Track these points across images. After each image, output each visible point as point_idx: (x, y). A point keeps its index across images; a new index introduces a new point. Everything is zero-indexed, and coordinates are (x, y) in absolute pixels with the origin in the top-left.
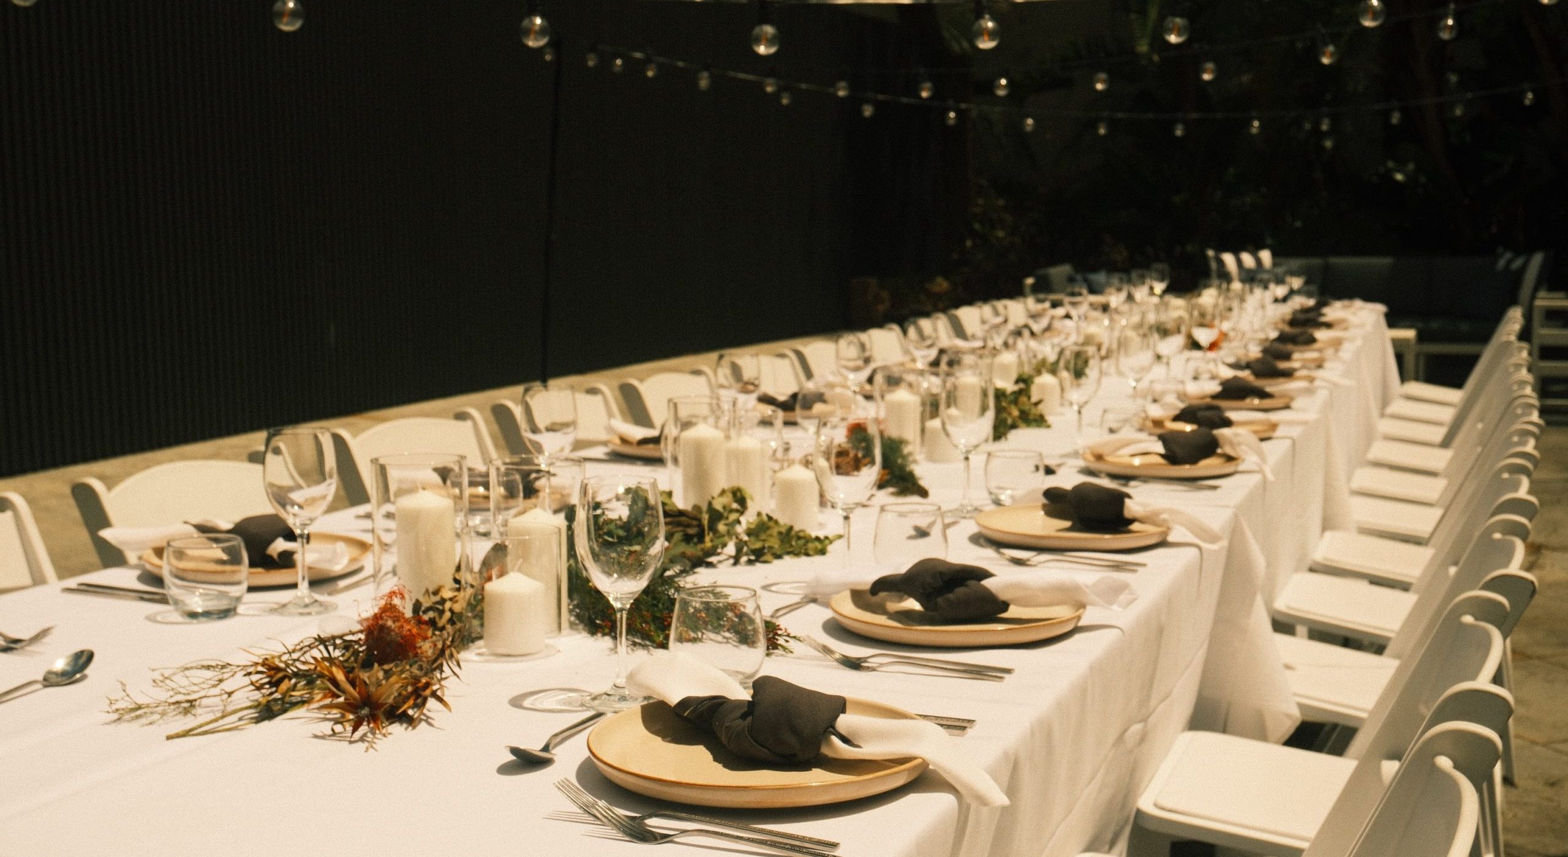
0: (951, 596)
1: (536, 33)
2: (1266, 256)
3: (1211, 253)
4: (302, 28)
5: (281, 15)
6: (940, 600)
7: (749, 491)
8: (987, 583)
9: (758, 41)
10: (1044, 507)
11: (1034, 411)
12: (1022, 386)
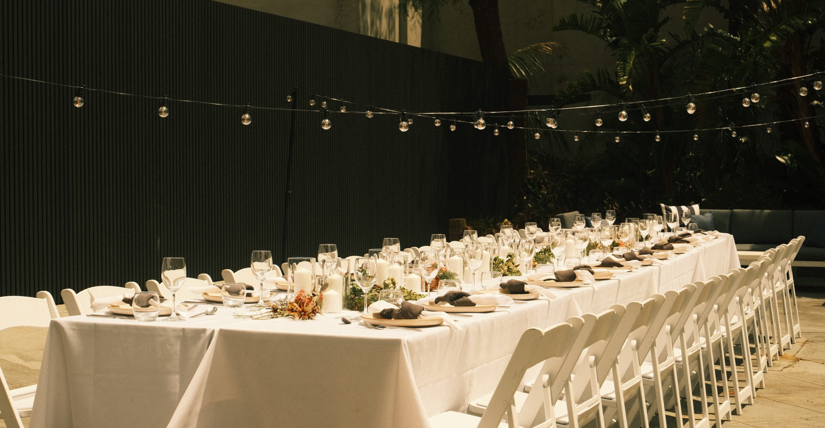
0: (458, 300)
1: (326, 125)
2: (696, 207)
3: (663, 205)
4: (251, 123)
5: (244, 120)
6: (455, 302)
7: (396, 281)
8: (469, 297)
9: (401, 127)
10: (500, 289)
11: (515, 269)
12: (509, 258)
